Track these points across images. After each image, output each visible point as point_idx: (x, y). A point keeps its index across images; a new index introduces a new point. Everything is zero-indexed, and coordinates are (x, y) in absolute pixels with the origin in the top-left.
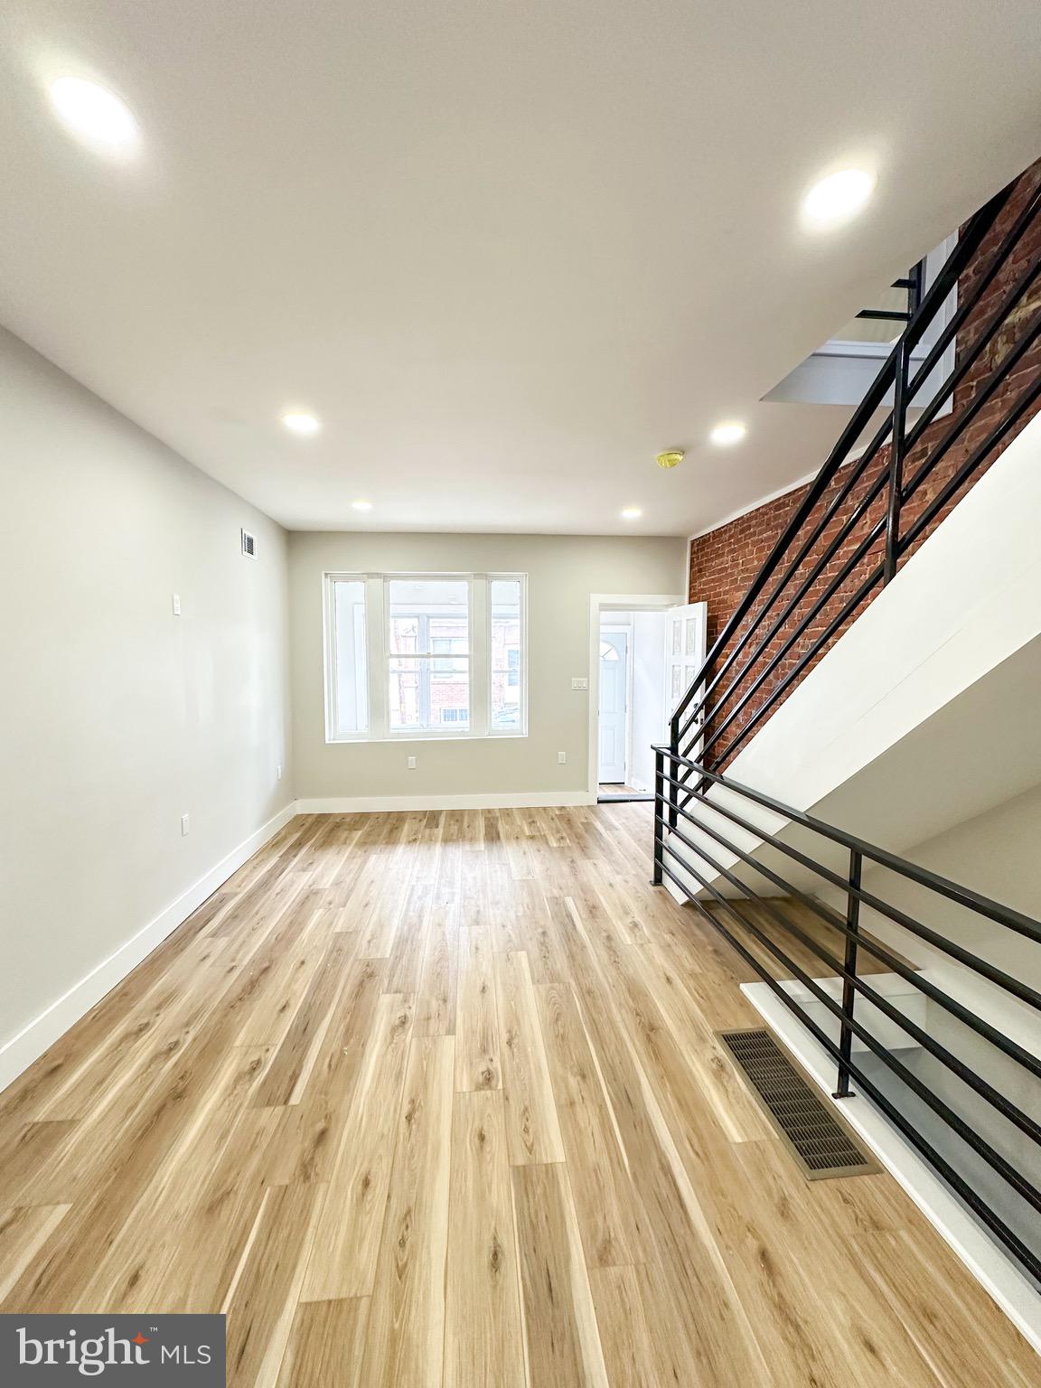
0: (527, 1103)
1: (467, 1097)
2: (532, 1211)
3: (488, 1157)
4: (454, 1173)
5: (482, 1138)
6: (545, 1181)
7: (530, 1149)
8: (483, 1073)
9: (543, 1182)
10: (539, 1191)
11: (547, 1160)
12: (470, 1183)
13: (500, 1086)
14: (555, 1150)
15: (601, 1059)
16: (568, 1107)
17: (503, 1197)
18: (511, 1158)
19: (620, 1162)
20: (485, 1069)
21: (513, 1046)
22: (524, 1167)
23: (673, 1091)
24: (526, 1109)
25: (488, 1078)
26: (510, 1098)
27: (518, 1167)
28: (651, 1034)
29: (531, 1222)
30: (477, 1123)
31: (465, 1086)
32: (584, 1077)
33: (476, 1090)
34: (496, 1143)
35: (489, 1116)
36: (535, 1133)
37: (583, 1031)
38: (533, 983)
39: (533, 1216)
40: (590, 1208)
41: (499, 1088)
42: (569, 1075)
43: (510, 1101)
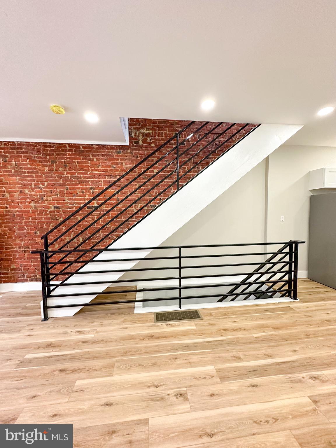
0: (192, 378)
1: (193, 404)
2: (234, 376)
3: (220, 391)
4: (232, 405)
5: (212, 395)
6: (223, 372)
7: (212, 377)
8: (177, 398)
9: (224, 372)
10: (227, 374)
11: (215, 371)
12: (234, 397)
13: (185, 389)
14: (210, 369)
15: (167, 353)
16: (190, 364)
17: (234, 385)
18: (218, 383)
19: (210, 352)
20: (175, 397)
21: (159, 385)
22: (220, 379)
23: (180, 336)
24: (195, 378)
25: (180, 395)
26: (190, 385)
27: (221, 380)
28: (154, 337)
29: (238, 376)
30: (205, 398)
31: (186, 406)
32: (176, 358)
33: (188, 400)
34: (215, 389)
35: (201, 393)
36: (205, 375)
37: (151, 357)
38: (112, 376)
39: (236, 375)
40: (226, 360)
41: (186, 390)
42: (176, 363)
43: (192, 384)
